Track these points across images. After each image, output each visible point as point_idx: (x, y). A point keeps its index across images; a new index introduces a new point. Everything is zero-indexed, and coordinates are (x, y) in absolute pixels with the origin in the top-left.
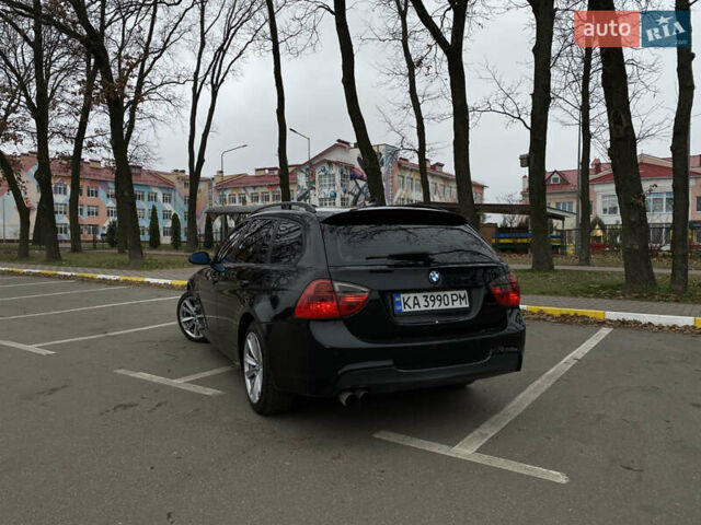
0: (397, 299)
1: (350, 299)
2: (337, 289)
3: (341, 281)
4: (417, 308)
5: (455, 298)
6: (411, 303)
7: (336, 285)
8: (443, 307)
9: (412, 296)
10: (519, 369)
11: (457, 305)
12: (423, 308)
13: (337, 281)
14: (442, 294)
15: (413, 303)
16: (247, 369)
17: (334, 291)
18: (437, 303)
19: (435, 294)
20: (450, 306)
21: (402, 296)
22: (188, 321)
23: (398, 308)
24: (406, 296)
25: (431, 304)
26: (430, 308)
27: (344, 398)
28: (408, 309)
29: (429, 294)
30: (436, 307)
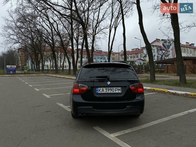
0: (97, 89)
1: (84, 89)
2: (79, 86)
3: (80, 84)
4: (103, 92)
5: (116, 89)
6: (101, 90)
7: (79, 85)
8: (112, 92)
9: (102, 88)
11: (117, 92)
12: (105, 92)
14: (112, 88)
15: (102, 91)
17: (78, 86)
18: (110, 91)
19: (110, 88)
20: (114, 92)
21: (99, 88)
23: (97, 92)
24: (100, 88)
25: (108, 91)
26: (107, 92)
28: (100, 92)
29: (107, 88)
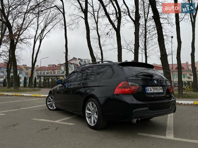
0: (146, 89)
1: (134, 88)
3: (132, 82)
4: (151, 92)
5: (160, 89)
6: (149, 90)
8: (157, 92)
9: (150, 87)
10: (174, 112)
12: (153, 92)
13: (130, 82)
14: (157, 87)
15: (150, 90)
16: (86, 115)
17: (129, 85)
19: (155, 87)
20: (159, 91)
21: (147, 87)
22: (50, 104)
23: (146, 91)
25: (155, 90)
26: (154, 92)
27: (135, 121)
28: (149, 92)
30: (156, 92)
